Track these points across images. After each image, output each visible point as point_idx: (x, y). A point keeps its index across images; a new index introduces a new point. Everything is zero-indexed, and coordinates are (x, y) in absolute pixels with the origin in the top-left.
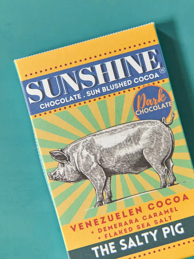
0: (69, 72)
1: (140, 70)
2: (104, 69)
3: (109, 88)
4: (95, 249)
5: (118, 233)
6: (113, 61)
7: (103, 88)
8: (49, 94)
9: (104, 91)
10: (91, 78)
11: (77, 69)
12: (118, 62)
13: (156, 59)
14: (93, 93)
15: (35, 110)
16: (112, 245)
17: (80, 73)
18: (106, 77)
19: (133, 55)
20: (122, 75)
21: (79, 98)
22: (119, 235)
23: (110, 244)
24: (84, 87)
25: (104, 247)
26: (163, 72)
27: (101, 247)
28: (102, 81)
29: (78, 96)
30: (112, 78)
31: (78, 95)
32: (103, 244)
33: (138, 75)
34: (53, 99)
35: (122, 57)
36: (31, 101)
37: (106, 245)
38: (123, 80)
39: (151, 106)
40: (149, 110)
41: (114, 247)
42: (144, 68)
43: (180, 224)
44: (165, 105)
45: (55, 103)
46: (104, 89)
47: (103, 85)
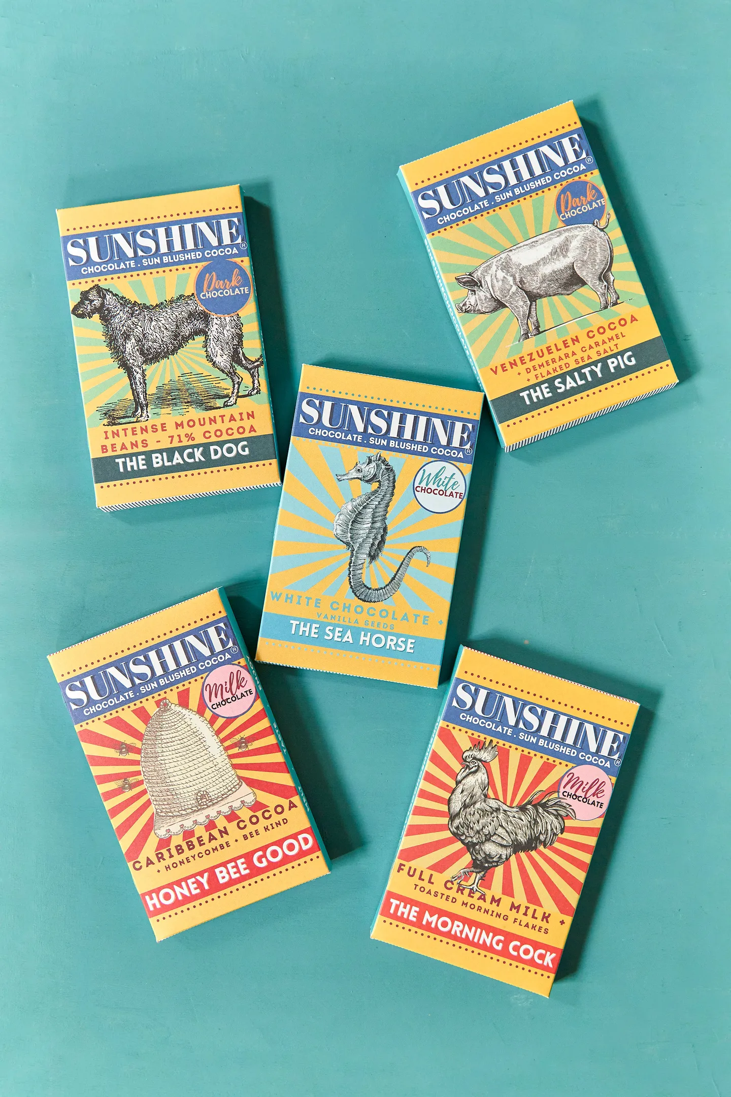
0: (470, 174)
1: (560, 162)
2: (514, 165)
3: (523, 189)
4: (524, 394)
5: (551, 371)
6: (525, 155)
7: (515, 190)
8: (447, 204)
9: (517, 194)
10: (499, 179)
11: (480, 169)
12: (532, 155)
13: (580, 147)
14: (504, 197)
15: (432, 226)
16: (546, 388)
17: (485, 173)
18: (518, 175)
19: (550, 143)
20: (538, 171)
21: (486, 206)
22: (553, 375)
23: (543, 386)
24: (491, 191)
25: (535, 391)
26: (590, 162)
27: (532, 391)
28: (513, 181)
29: (485, 204)
30: (526, 176)
31: (485, 201)
32: (533, 387)
33: (559, 169)
34: (454, 211)
35: (536, 148)
36: (426, 216)
37: (538, 388)
38: (540, 176)
39: (579, 207)
40: (577, 212)
41: (548, 390)
42: (565, 159)
43: (630, 353)
44: (597, 204)
45: (456, 215)
46: (517, 191)
47: (515, 186)
